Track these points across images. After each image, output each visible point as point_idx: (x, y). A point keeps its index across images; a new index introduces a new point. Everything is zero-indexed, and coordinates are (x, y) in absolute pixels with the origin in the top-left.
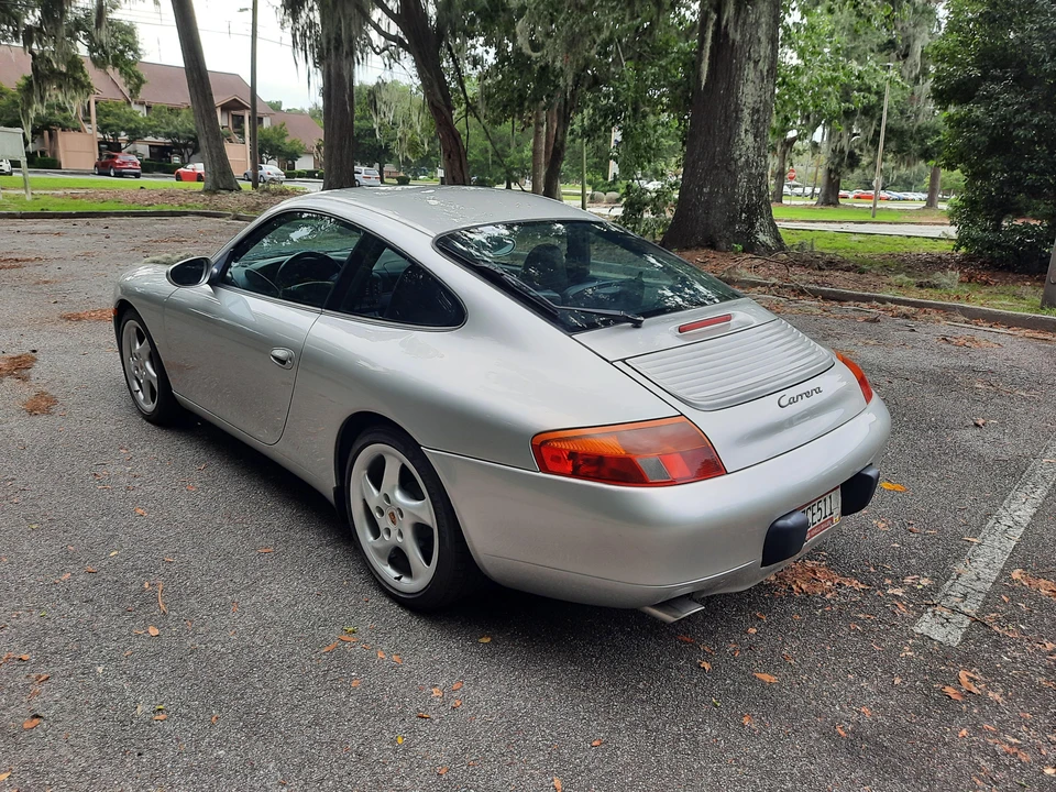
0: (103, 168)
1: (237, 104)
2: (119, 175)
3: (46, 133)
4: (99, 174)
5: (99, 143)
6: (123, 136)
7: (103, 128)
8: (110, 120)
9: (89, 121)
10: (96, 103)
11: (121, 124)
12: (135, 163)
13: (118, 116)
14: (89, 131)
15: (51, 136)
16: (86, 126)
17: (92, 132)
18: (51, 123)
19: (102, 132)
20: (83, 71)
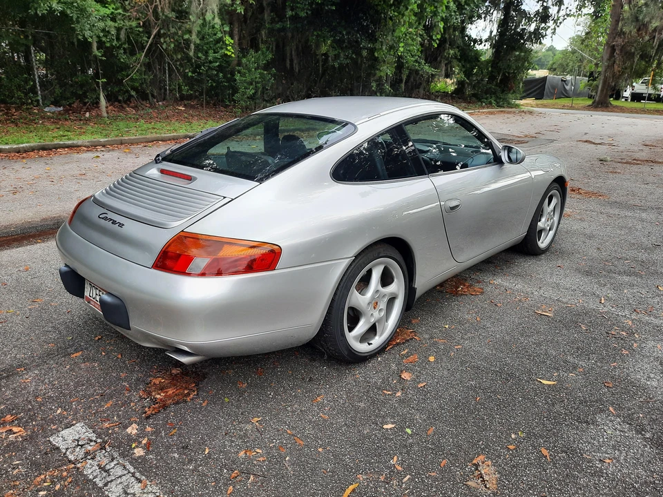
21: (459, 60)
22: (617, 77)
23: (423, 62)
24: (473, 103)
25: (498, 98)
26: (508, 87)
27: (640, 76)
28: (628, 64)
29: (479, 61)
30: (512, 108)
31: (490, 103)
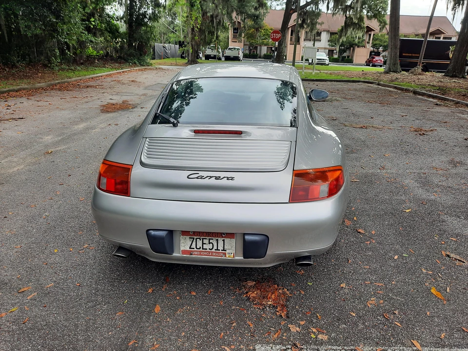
0: (368, 63)
1: (440, 32)
2: (374, 66)
3: (352, 48)
4: (366, 65)
5: (371, 52)
6: (381, 49)
7: (374, 46)
8: (377, 42)
9: (368, 43)
10: (374, 35)
11: (381, 44)
12: (381, 61)
13: (381, 41)
14: (368, 47)
15: (353, 49)
16: (367, 45)
17: (369, 47)
18: (353, 44)
19: (373, 47)
20: (363, 22)
21: (109, 32)
22: (198, 46)
23: (86, 33)
24: (123, 63)
25: (139, 59)
26: (143, 52)
27: (209, 45)
28: (203, 37)
29: (119, 33)
30: (149, 66)
31: (135, 63)
